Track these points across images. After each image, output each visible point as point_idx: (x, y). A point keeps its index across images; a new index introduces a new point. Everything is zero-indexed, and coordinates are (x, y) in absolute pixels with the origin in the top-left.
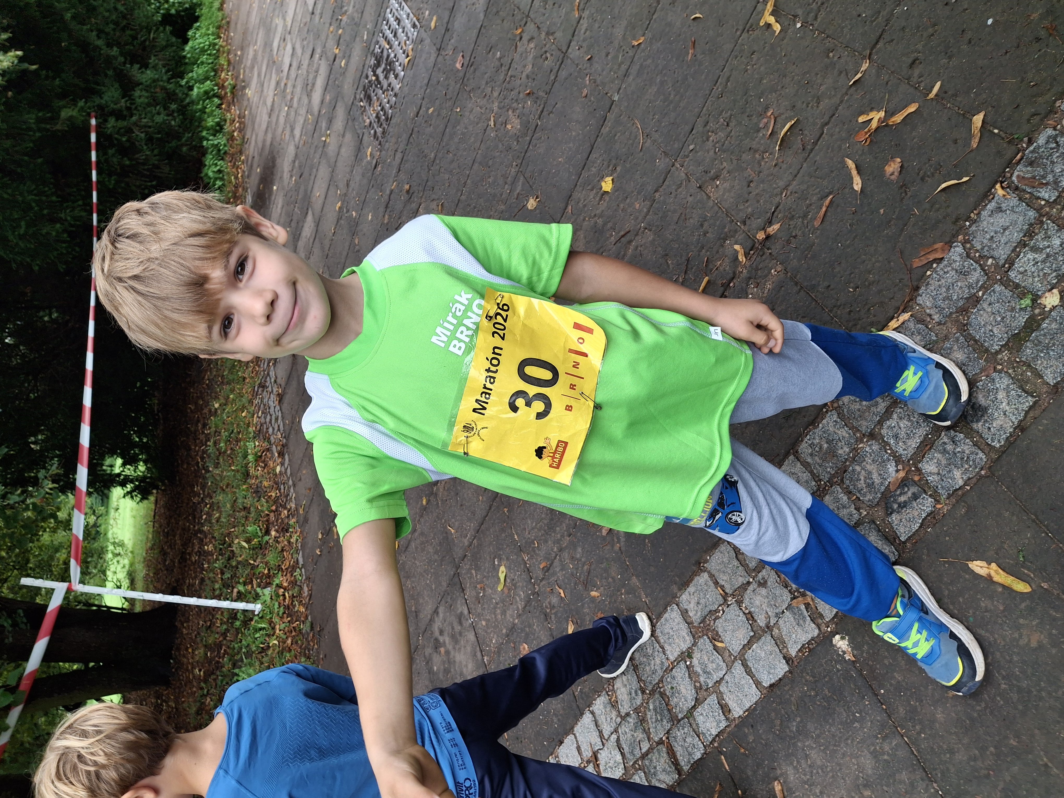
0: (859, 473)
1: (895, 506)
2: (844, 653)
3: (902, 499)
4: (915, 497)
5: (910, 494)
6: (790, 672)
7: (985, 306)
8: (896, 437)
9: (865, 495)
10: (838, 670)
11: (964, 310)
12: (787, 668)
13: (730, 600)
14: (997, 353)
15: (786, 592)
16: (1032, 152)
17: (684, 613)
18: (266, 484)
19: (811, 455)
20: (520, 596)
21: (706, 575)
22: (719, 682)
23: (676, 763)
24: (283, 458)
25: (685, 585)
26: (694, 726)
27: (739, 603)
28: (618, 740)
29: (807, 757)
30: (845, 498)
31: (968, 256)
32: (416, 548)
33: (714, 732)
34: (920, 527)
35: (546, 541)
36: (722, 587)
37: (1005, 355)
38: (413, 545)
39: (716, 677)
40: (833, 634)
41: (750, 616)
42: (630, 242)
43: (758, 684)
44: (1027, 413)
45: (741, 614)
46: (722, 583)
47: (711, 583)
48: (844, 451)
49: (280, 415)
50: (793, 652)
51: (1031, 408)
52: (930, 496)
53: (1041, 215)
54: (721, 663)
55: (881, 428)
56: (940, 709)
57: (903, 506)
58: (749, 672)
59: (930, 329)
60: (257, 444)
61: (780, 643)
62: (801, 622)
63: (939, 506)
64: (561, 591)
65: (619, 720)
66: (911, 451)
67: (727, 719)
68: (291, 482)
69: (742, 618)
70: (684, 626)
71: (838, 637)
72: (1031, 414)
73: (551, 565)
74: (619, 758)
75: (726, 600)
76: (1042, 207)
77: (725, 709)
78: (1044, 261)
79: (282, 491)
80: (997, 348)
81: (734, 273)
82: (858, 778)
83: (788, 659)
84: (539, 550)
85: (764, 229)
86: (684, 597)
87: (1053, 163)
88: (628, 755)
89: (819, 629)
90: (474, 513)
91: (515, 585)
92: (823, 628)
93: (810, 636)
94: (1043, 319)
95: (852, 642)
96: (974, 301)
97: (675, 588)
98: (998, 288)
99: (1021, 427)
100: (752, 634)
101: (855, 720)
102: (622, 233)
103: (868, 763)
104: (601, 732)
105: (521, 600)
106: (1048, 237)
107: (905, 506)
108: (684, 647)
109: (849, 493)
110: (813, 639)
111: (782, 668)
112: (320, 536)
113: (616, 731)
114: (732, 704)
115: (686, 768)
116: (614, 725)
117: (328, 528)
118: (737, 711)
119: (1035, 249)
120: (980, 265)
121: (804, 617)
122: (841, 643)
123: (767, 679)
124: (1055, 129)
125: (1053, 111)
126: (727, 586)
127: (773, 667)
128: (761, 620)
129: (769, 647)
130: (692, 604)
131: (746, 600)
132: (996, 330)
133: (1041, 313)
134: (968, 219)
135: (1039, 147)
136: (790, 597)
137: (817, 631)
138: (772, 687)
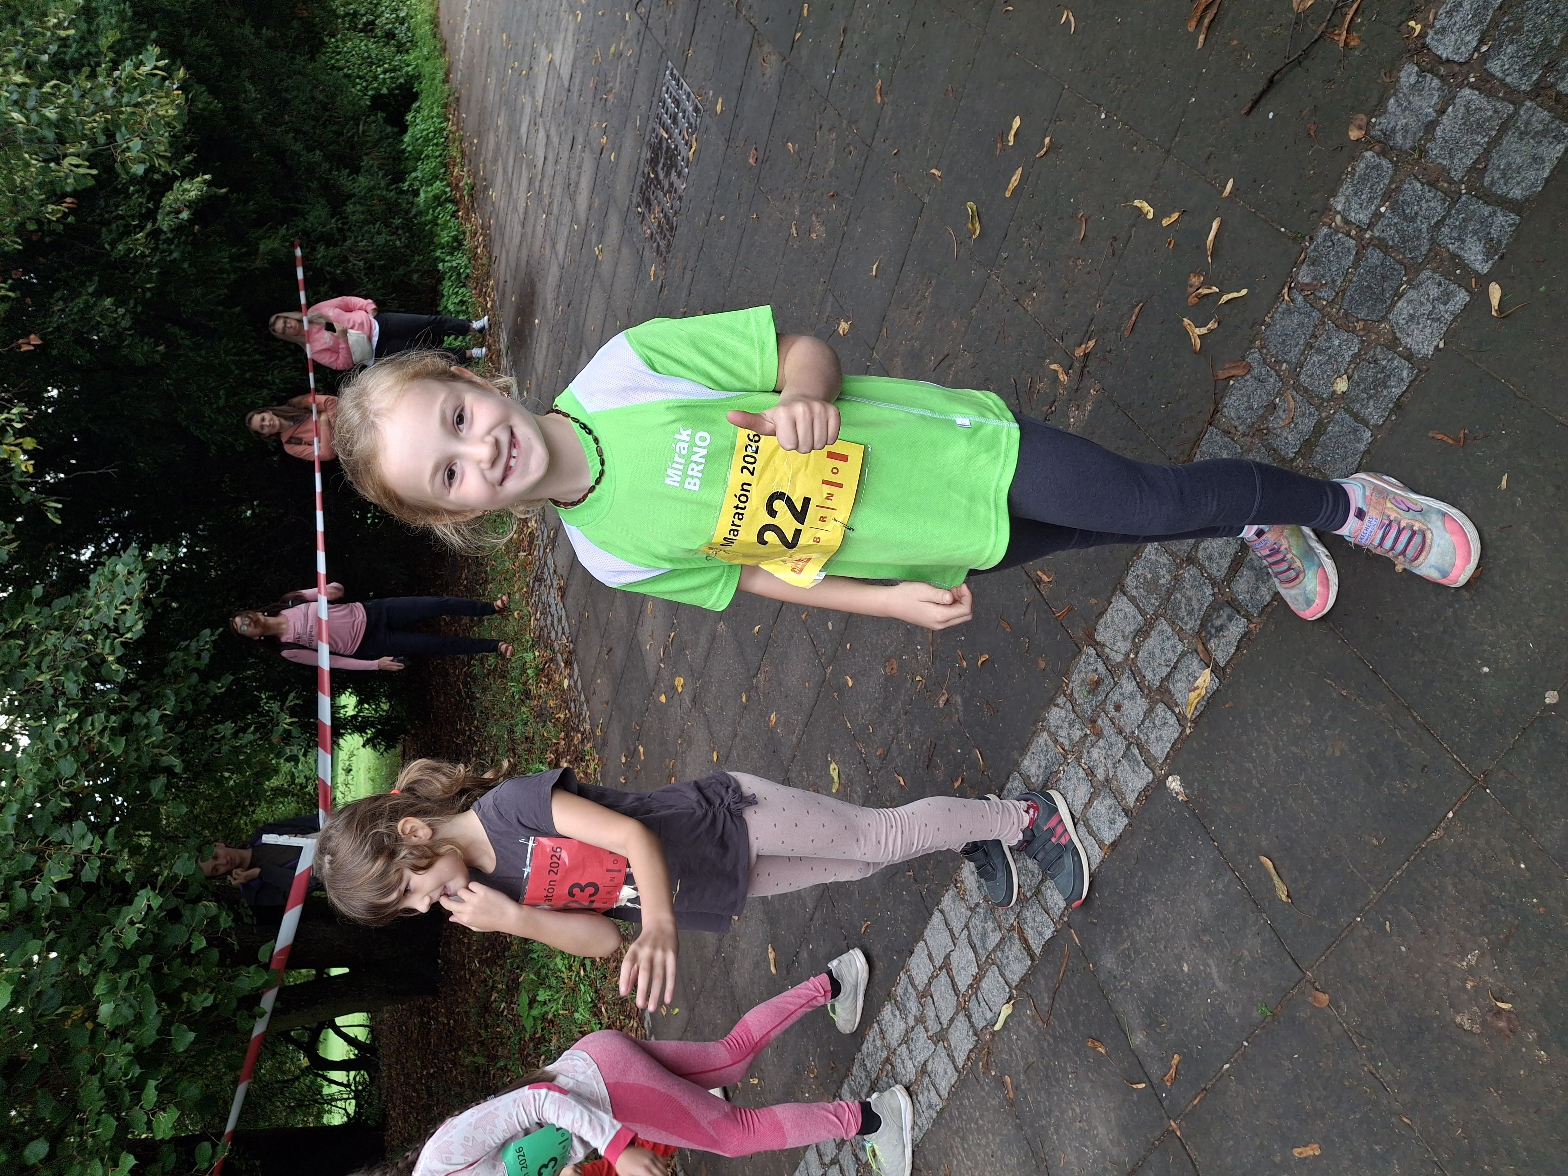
0: (1180, 601)
1: (1213, 631)
2: (1177, 793)
3: (1218, 622)
4: (1230, 619)
5: (1225, 616)
6: (1130, 825)
7: (1281, 413)
8: (1210, 558)
9: (1186, 624)
10: (1173, 814)
11: (1263, 418)
12: (1126, 821)
13: (1071, 758)
14: (1294, 460)
15: (1120, 738)
16: (1314, 250)
17: (1025, 780)
18: (552, 703)
19: (1136, 588)
20: (856, 792)
21: (1045, 735)
23: (1028, 949)
24: (572, 669)
25: (1024, 749)
26: (1043, 903)
27: (1078, 759)
28: (969, 936)
30: (1170, 630)
31: (1265, 362)
32: (738, 755)
34: (1236, 650)
35: (881, 724)
36: (1062, 745)
37: (1300, 462)
38: (734, 753)
40: (1166, 776)
41: (1090, 773)
42: (950, 366)
43: (1100, 843)
45: (1081, 771)
46: (1061, 740)
47: (1050, 742)
48: (1165, 579)
49: (564, 614)
50: (1131, 800)
52: (1243, 616)
53: (1323, 316)
55: (1197, 551)
56: (1264, 836)
57: (1220, 629)
58: (1090, 831)
59: (1235, 442)
60: (537, 654)
61: (1118, 795)
62: (1136, 768)
63: (1252, 626)
64: (901, 779)
65: (969, 913)
66: (1224, 571)
68: (583, 698)
69: (1082, 774)
71: (1170, 778)
73: (888, 751)
74: (972, 955)
75: (1066, 759)
76: (1324, 307)
78: (1327, 363)
79: (573, 710)
80: (1292, 455)
81: (1055, 395)
82: (1196, 924)
83: (1127, 812)
84: (875, 736)
85: (1081, 346)
86: (1026, 762)
87: (1329, 262)
88: (980, 951)
89: (1154, 773)
90: (800, 704)
91: (851, 781)
92: (1158, 772)
93: (1145, 783)
94: (1329, 422)
95: (1183, 782)
96: (1272, 407)
97: (1015, 753)
98: (1291, 393)
100: (1092, 790)
101: (1191, 863)
102: (941, 357)
103: (1205, 905)
104: (951, 931)
105: (859, 797)
106: (1329, 338)
107: (1221, 630)
109: (1172, 624)
110: (1148, 785)
111: (1122, 822)
112: (624, 761)
113: (967, 926)
115: (1037, 952)
116: (964, 920)
117: (632, 748)
119: (1319, 351)
120: (1276, 371)
121: (1139, 763)
122: (1174, 784)
123: (1109, 837)
124: (1330, 227)
125: (1328, 209)
126: (1066, 743)
127: (1112, 822)
128: (1100, 775)
129: (1109, 801)
130: (1033, 770)
131: (1085, 755)
132: (1290, 438)
133: (1327, 417)
134: (1263, 322)
135: (1318, 245)
136: (1125, 743)
137: (1151, 776)
138: (1114, 844)
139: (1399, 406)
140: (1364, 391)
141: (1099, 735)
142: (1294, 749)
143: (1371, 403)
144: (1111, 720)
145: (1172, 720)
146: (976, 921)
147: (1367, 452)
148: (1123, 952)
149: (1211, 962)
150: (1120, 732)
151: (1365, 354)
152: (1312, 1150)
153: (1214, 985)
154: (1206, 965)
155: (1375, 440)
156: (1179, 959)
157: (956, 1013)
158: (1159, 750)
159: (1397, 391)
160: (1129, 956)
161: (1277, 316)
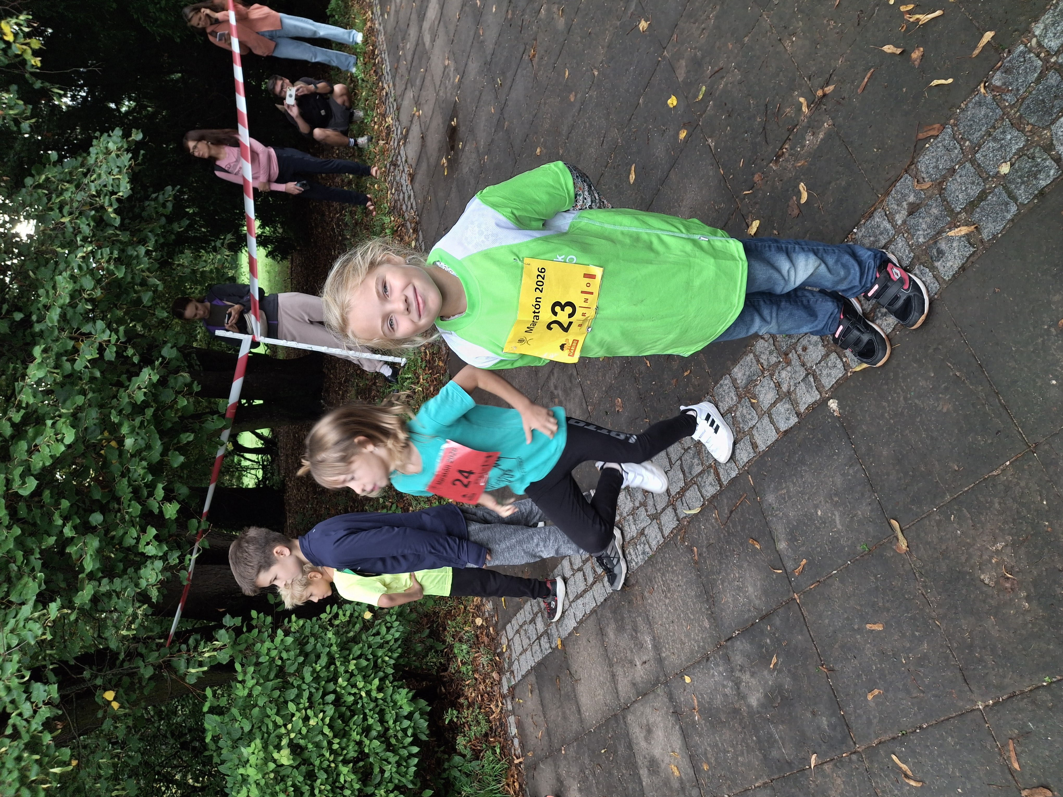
2: (834, 411)
6: (799, 422)
7: (957, 177)
10: (829, 423)
11: (945, 178)
12: (797, 420)
13: (766, 374)
14: (959, 213)
15: (803, 369)
16: (1010, 61)
17: (734, 381)
21: (752, 355)
22: (752, 428)
23: (719, 480)
24: (418, 235)
25: (735, 361)
27: (772, 375)
28: (681, 465)
29: (802, 477)
31: (954, 137)
33: (746, 460)
36: (762, 364)
37: (963, 216)
39: (751, 424)
40: (829, 399)
41: (778, 385)
42: (723, 77)
43: (777, 430)
44: (968, 258)
45: (772, 383)
46: (762, 361)
47: (754, 361)
49: (412, 194)
50: (802, 409)
51: (971, 255)
53: (1004, 114)
54: (755, 416)
58: (772, 422)
60: (393, 219)
61: (794, 403)
62: (810, 390)
64: (648, 362)
65: (683, 451)
67: (755, 452)
69: (772, 385)
70: (733, 390)
71: (831, 401)
72: (971, 259)
74: (681, 476)
75: (763, 373)
76: (1006, 107)
77: (754, 446)
78: (998, 150)
80: (959, 210)
81: (797, 121)
82: (831, 489)
83: (798, 414)
85: (822, 88)
86: (736, 370)
87: (1019, 74)
88: (688, 475)
89: (821, 395)
92: (824, 395)
93: (814, 400)
94: (990, 193)
95: (839, 404)
96: (953, 171)
97: (729, 363)
98: (968, 165)
99: (963, 268)
100: (778, 397)
101: (835, 454)
102: (716, 69)
103: (839, 480)
104: (670, 459)
106: (1004, 132)
108: (731, 403)
110: (816, 402)
111: (794, 420)
113: (680, 459)
114: (759, 442)
115: (725, 483)
116: (679, 455)
118: (762, 447)
119: (995, 140)
120: (960, 145)
121: (812, 387)
122: (833, 404)
123: (783, 427)
124: (1026, 46)
125: (1028, 30)
126: (765, 364)
127: (788, 419)
128: (785, 388)
129: (787, 406)
130: (740, 375)
131: (777, 374)
132: (960, 197)
133: (990, 188)
134: (959, 107)
135: (1013, 59)
136: (805, 372)
137: (819, 397)
138: (786, 432)
139: (1042, 193)
140: (1020, 177)
141: (789, 363)
142: (917, 401)
143: (1023, 187)
144: (799, 356)
145: (840, 365)
146: (687, 457)
147: (1012, 220)
148: (781, 495)
149: (836, 513)
150: (803, 365)
151: (1028, 150)
152: (878, 627)
153: (836, 526)
154: (833, 514)
155: (1019, 213)
156: (816, 507)
157: (667, 506)
158: (828, 382)
159: (1043, 183)
160: (784, 499)
161: (970, 105)
